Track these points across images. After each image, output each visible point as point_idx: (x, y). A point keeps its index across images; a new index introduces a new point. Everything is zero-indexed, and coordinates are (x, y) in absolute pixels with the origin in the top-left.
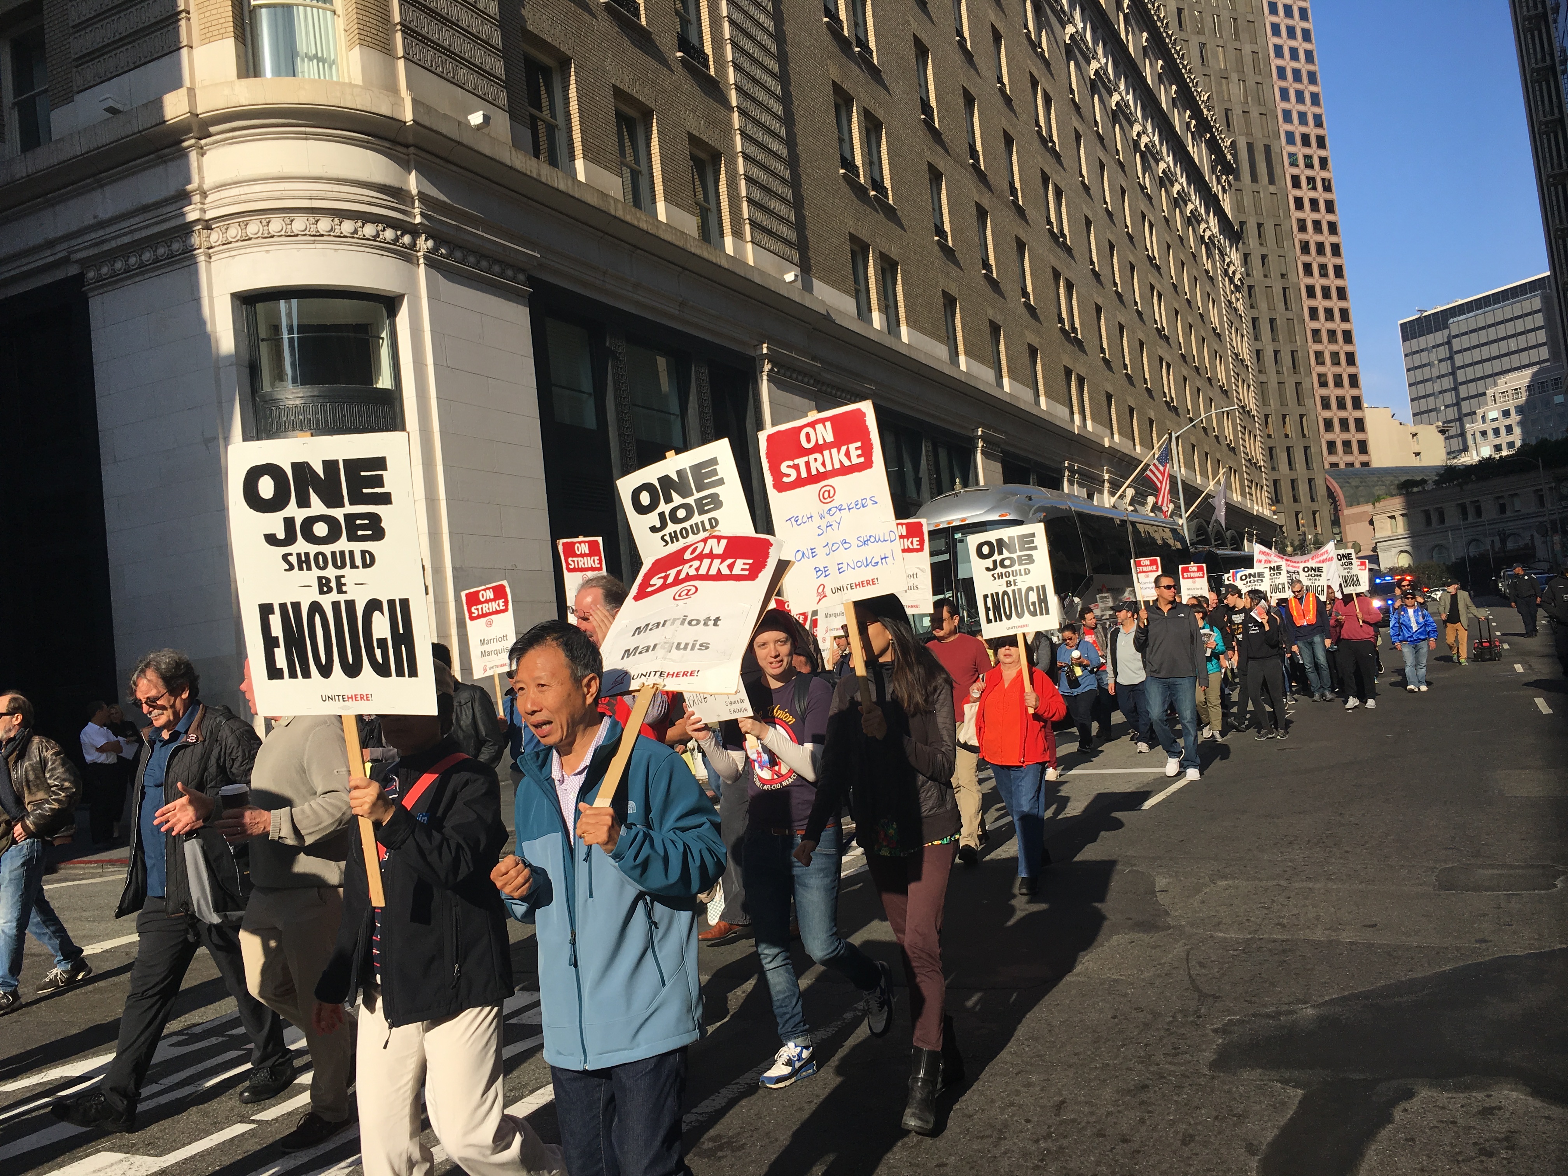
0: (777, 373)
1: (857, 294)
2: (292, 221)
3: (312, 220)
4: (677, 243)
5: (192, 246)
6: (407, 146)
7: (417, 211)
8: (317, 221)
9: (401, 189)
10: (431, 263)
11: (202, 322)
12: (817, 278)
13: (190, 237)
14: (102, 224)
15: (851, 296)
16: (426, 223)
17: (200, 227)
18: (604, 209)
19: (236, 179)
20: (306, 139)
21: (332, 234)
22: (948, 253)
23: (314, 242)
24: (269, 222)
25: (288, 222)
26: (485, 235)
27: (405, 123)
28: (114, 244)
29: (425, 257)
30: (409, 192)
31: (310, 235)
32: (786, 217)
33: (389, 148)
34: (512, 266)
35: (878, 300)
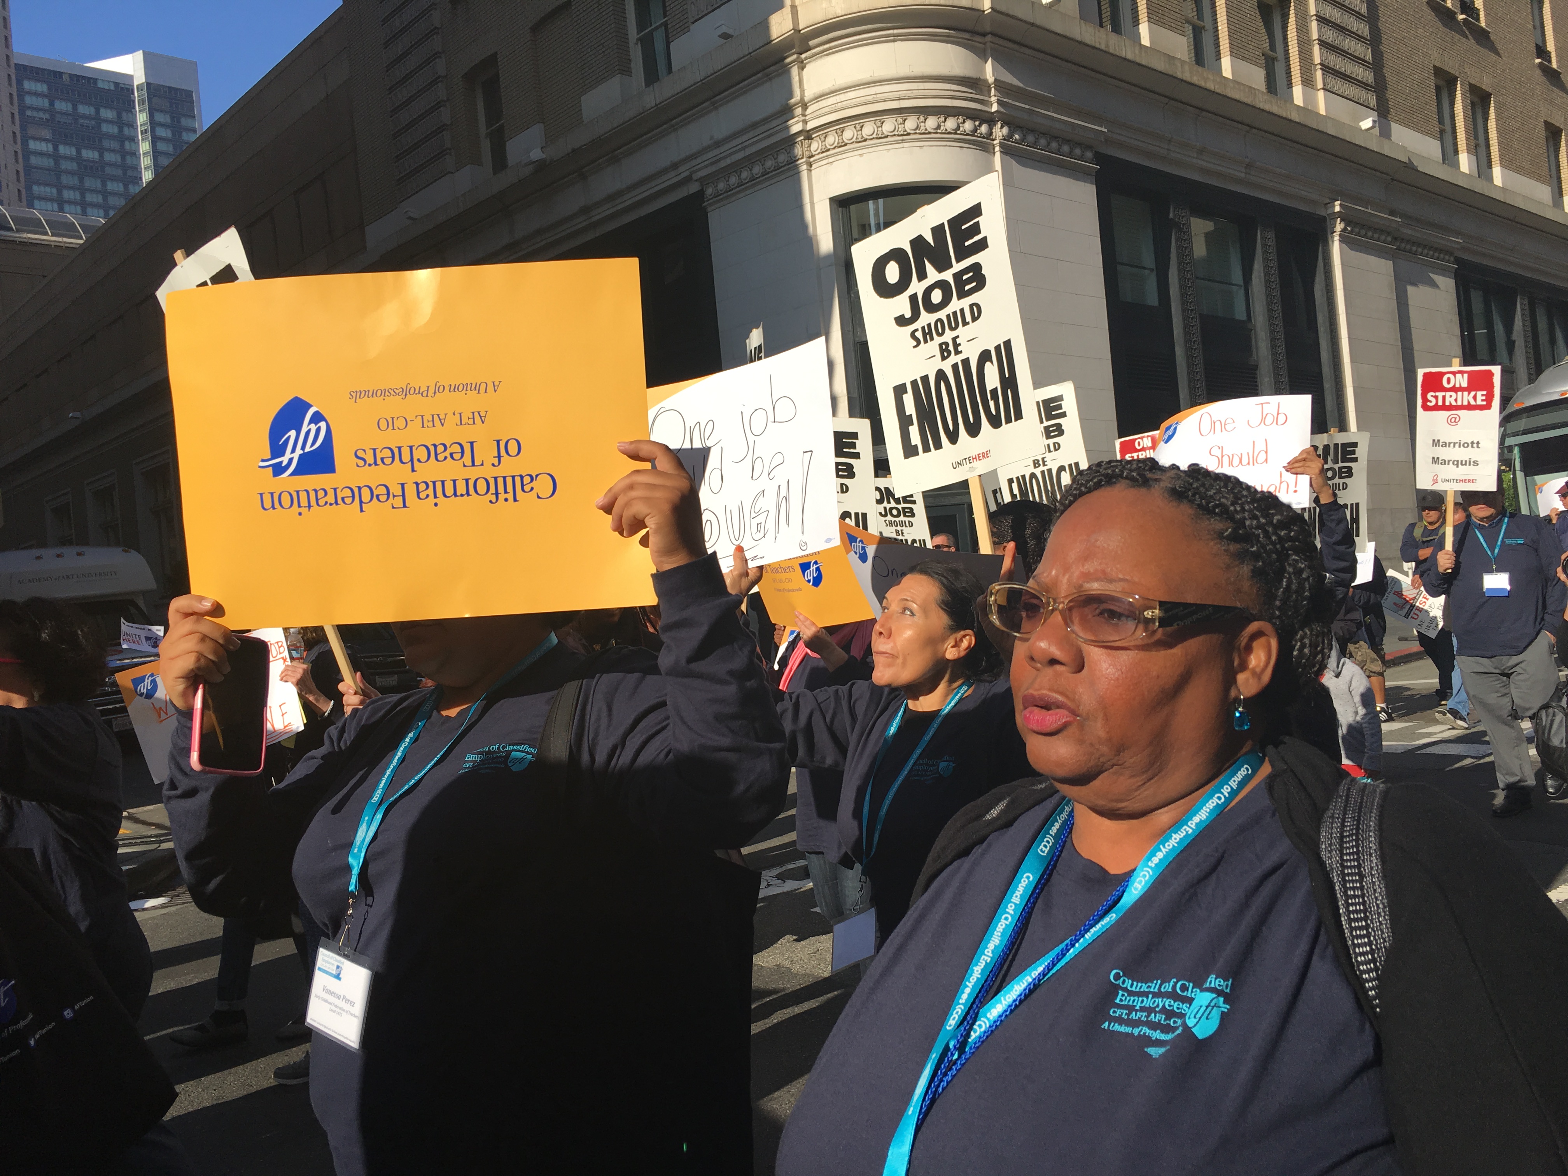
0: (1351, 232)
1: (1441, 135)
2: (882, 123)
3: (900, 120)
4: (1246, 100)
5: (795, 157)
6: (984, 35)
7: (993, 99)
8: (904, 121)
9: (979, 79)
10: (1006, 151)
11: (805, 226)
12: (1396, 121)
13: (794, 149)
14: (718, 144)
15: (1435, 138)
16: (1002, 110)
17: (802, 138)
18: (1171, 73)
19: (833, 89)
20: (894, 41)
21: (918, 131)
22: (1552, 76)
23: (902, 141)
24: (862, 127)
25: (879, 124)
26: (1055, 115)
27: (984, 11)
28: (728, 161)
29: (1001, 145)
30: (986, 81)
31: (899, 135)
32: (1362, 56)
33: (968, 40)
34: (1079, 144)
35: (1467, 139)
